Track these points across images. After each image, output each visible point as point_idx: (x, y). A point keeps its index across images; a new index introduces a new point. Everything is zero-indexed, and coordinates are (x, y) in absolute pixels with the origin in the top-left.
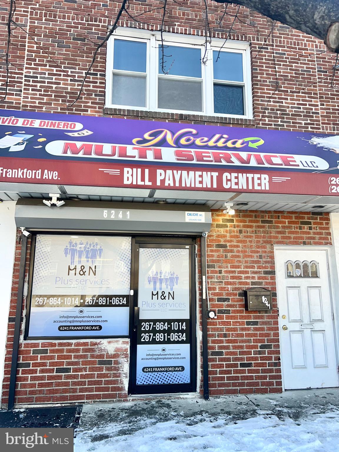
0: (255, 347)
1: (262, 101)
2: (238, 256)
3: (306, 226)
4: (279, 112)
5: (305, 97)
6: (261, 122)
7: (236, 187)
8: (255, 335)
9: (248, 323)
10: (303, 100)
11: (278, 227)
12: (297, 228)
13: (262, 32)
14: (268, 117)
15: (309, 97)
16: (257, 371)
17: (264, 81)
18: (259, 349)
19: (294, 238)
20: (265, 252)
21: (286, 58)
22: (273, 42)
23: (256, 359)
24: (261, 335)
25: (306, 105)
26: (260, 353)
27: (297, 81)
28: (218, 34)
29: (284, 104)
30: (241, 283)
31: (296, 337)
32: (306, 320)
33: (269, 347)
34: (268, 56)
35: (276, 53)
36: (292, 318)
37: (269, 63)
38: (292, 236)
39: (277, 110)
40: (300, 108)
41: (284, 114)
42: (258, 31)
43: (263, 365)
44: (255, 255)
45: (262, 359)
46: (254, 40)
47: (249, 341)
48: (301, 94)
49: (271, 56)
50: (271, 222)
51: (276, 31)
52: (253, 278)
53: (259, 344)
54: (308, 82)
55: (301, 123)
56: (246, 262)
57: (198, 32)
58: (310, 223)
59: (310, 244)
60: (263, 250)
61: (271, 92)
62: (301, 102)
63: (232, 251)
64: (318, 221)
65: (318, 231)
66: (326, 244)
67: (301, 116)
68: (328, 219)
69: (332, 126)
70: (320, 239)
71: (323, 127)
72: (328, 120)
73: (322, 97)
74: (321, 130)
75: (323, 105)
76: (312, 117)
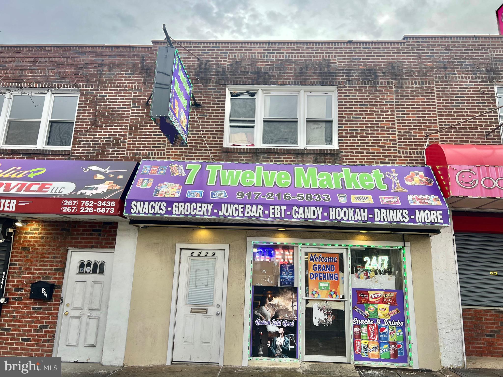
0: (36, 327)
1: (80, 135)
2: (37, 257)
3: (96, 233)
4: (92, 143)
5: (117, 129)
6: (75, 152)
8: (37, 318)
9: (34, 308)
10: (114, 132)
11: (73, 234)
12: (88, 235)
13: (91, 79)
14: (82, 147)
15: (120, 129)
16: (33, 345)
17: (85, 119)
19: (85, 243)
20: (58, 254)
21: (107, 99)
22: (98, 87)
23: (34, 336)
24: (42, 318)
25: (116, 135)
26: (38, 331)
27: (112, 117)
28: (55, 85)
29: (98, 136)
30: (34, 278)
32: (86, 308)
33: (46, 327)
35: (100, 96)
37: (91, 104)
38: (83, 241)
40: (110, 138)
41: (96, 143)
42: (88, 80)
43: (39, 341)
44: (50, 256)
45: (39, 336)
46: (83, 87)
47: (32, 322)
48: (114, 127)
49: (94, 99)
50: (68, 230)
51: (103, 78)
52: (45, 274)
53: (39, 325)
54: (122, 117)
55: (109, 151)
56: (42, 261)
57: (39, 85)
58: (100, 231)
59: (97, 247)
61: (89, 127)
62: (113, 134)
63: (32, 253)
64: (108, 229)
65: (106, 237)
66: (110, 247)
67: (110, 144)
68: (116, 228)
69: (136, 151)
70: (107, 243)
71: (127, 153)
72: (133, 147)
73: (132, 129)
74: (125, 156)
75: (131, 134)
76: (120, 145)
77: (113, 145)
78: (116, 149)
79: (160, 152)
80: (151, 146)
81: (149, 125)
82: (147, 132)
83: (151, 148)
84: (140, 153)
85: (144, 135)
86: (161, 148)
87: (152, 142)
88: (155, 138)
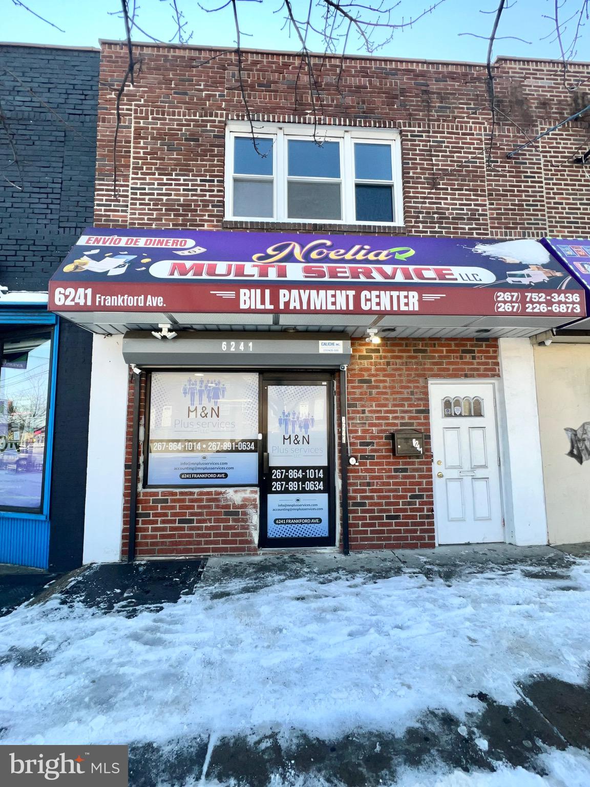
0: (405, 497)
1: (415, 202)
2: (386, 393)
3: (468, 355)
4: (436, 216)
5: (470, 195)
6: (413, 230)
7: (377, 308)
8: (404, 484)
9: (396, 470)
10: (467, 200)
11: (433, 357)
12: (457, 358)
13: (416, 115)
14: (422, 222)
15: (474, 195)
16: (406, 524)
17: (418, 178)
18: (409, 500)
19: (454, 370)
20: (417, 387)
21: (446, 147)
22: (429, 127)
23: (405, 510)
24: (411, 484)
25: (470, 205)
26: (409, 503)
27: (460, 175)
28: (360, 122)
29: (443, 206)
30: (388, 425)
31: (453, 486)
32: (467, 466)
33: (421, 497)
34: (423, 146)
35: (434, 142)
36: (449, 464)
37: (423, 155)
38: (451, 367)
39: (434, 213)
40: (463, 210)
41: (442, 217)
42: (410, 115)
43: (414, 517)
44: (405, 391)
45: (412, 510)
46: (405, 126)
47: (396, 490)
48: (464, 192)
49: (426, 146)
50: (424, 351)
51: (433, 113)
52: (403, 418)
53: (409, 494)
54: (474, 176)
55: (464, 229)
56: (395, 399)
57: (335, 121)
58: (473, 351)
59: (472, 376)
60: (415, 385)
61: (427, 191)
62: (464, 202)
63: (377, 387)
64: (484, 348)
65: (483, 360)
66: (493, 376)
67: (464, 219)
68: (496, 346)
69: (503, 230)
70: (486, 370)
71: (492, 232)
72: (498, 223)
73: (492, 195)
74: (489, 236)
75: (492, 204)
76: (479, 220)
77: (469, 219)
78: (474, 226)
79: (540, 231)
80: (526, 222)
81: (516, 189)
82: (515, 200)
83: (526, 226)
84: (511, 233)
85: (512, 205)
86: (540, 226)
87: (525, 217)
88: (529, 210)
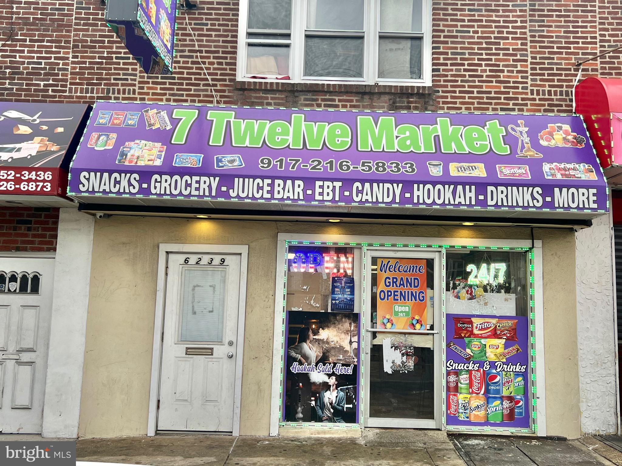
3: (23, 226)
4: (8, 71)
5: (51, 47)
10: (46, 52)
12: (10, 229)
15: (56, 47)
19: (5, 241)
25: (50, 58)
27: (42, 25)
29: (18, 59)
38: (2, 239)
39: (7, 68)
40: (40, 63)
41: (15, 72)
48: (45, 44)
54: (59, 25)
55: (38, 85)
58: (29, 222)
59: (25, 250)
62: (44, 55)
64: (43, 219)
65: (40, 232)
66: (49, 250)
67: (40, 74)
68: (57, 217)
69: (85, 87)
70: (41, 243)
71: (71, 89)
72: (80, 79)
73: (77, 46)
74: (67, 94)
75: (77, 57)
76: (57, 75)
77: (45, 74)
78: (51, 82)
79: (127, 88)
80: (112, 77)
81: (106, 40)
82: (103, 52)
83: (112, 81)
84: (93, 90)
85: (100, 58)
86: (130, 82)
87: (113, 71)
88: (119, 64)
